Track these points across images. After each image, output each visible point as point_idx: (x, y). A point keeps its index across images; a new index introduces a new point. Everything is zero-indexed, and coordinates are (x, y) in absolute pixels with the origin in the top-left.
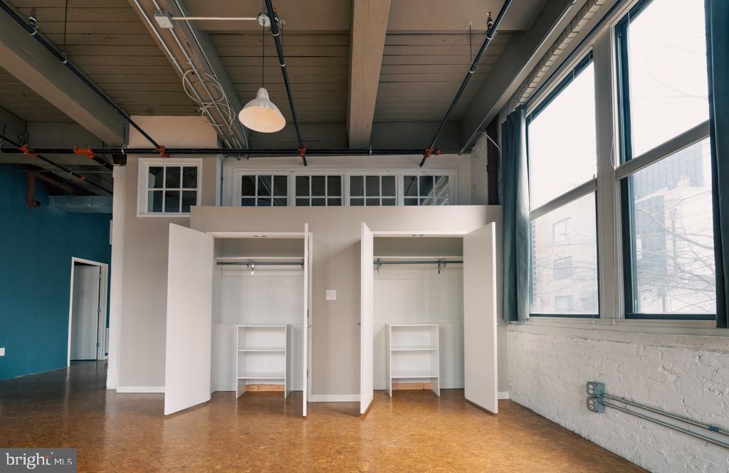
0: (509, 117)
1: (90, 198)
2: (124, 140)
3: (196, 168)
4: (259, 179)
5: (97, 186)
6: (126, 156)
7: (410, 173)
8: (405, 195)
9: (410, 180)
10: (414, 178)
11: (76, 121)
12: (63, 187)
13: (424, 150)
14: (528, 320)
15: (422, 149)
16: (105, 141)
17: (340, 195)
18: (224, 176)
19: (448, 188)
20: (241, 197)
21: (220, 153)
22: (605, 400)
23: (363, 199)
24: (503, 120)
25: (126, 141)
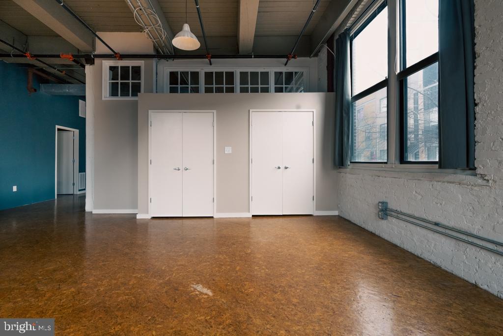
0: (340, 36)
1: (67, 85)
2: (93, 49)
3: (140, 67)
4: (181, 74)
5: (73, 78)
6: (94, 59)
7: (279, 70)
8: (275, 84)
9: (278, 75)
10: (281, 73)
11: (60, 35)
12: (50, 78)
13: (287, 56)
14: (349, 165)
15: (286, 56)
16: (80, 49)
17: (233, 85)
18: (158, 72)
19: (302, 81)
20: (169, 86)
21: (156, 58)
22: (388, 212)
23: (248, 87)
24: (337, 37)
25: (94, 50)
